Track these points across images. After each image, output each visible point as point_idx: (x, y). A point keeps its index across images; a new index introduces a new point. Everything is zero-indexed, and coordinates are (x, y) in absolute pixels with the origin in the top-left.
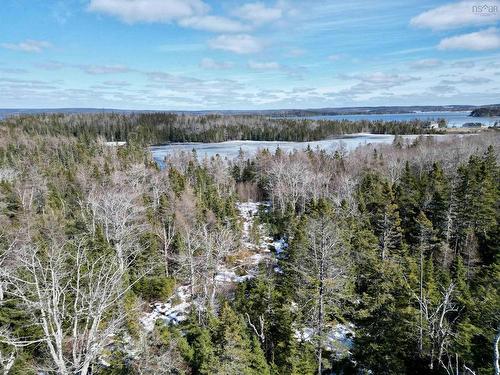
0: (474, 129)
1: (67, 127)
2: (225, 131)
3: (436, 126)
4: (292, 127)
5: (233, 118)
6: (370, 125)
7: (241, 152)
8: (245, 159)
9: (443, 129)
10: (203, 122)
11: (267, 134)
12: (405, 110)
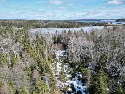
0: (120, 25)
1: (6, 24)
2: (52, 25)
3: (109, 24)
4: (71, 24)
5: (54, 22)
6: (92, 24)
7: (56, 31)
8: (58, 34)
9: (111, 25)
10: (46, 22)
11: (64, 26)
12: (99, 20)
